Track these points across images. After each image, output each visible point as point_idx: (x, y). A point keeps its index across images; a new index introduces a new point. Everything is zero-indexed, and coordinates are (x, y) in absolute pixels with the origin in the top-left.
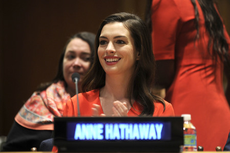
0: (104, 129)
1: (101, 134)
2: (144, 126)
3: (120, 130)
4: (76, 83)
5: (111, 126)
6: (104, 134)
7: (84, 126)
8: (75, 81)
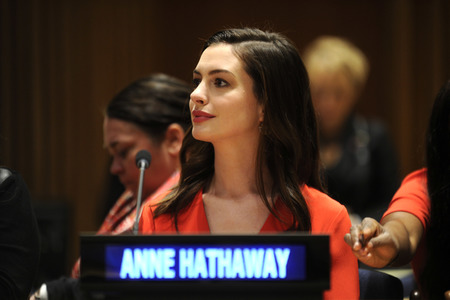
0: (177, 258)
1: (171, 268)
2: (254, 251)
3: (207, 260)
4: (142, 169)
5: (191, 252)
6: (176, 268)
7: (137, 252)
8: (140, 166)
